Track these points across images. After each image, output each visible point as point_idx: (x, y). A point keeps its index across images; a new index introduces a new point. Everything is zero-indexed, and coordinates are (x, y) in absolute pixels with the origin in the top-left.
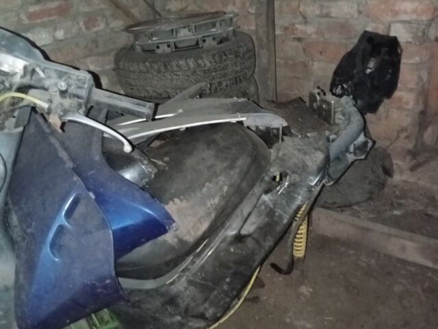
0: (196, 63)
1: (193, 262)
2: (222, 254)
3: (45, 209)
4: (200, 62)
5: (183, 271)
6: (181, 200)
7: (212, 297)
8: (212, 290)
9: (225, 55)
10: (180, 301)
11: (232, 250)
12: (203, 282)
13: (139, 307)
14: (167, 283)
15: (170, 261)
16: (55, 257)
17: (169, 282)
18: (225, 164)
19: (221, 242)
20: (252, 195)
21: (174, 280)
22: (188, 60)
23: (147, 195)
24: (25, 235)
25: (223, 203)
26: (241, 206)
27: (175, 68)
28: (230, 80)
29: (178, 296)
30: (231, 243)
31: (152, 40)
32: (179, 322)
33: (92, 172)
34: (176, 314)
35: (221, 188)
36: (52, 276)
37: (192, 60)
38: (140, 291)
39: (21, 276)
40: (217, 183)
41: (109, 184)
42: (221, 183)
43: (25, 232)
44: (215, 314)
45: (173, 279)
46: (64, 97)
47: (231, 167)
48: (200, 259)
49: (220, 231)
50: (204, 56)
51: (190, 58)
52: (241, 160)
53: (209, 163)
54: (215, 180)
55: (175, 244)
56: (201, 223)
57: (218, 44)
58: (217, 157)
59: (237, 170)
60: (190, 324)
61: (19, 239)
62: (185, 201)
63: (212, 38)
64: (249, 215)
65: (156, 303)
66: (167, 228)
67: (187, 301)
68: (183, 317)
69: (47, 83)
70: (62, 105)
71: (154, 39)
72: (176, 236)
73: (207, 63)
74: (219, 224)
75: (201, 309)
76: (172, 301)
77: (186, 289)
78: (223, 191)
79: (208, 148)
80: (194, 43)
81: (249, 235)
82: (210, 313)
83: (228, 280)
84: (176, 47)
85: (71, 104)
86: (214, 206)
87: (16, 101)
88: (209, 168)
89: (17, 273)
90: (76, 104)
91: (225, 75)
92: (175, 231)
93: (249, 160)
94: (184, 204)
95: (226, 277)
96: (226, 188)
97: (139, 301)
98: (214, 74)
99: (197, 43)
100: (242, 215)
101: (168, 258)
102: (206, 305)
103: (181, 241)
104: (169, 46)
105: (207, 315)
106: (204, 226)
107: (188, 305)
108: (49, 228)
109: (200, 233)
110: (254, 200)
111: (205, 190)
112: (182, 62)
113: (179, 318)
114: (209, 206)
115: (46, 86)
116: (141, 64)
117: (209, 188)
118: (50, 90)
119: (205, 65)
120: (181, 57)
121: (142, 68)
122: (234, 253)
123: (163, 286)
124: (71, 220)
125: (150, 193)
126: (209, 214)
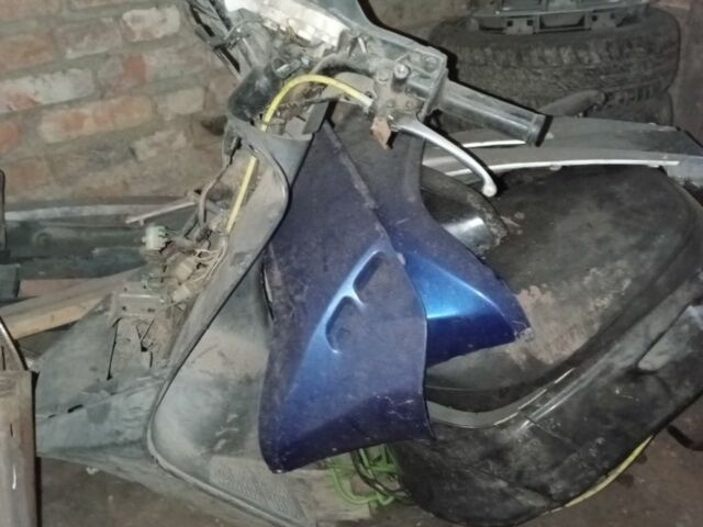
0: (574, 57)
1: (544, 399)
2: (599, 395)
3: (326, 269)
4: (582, 54)
5: (525, 409)
6: (543, 291)
7: (566, 462)
8: (570, 451)
9: (630, 46)
10: (511, 457)
11: (617, 392)
12: (556, 435)
13: (442, 452)
14: (496, 424)
15: (507, 389)
16: (333, 347)
17: (499, 422)
18: (633, 240)
19: (601, 374)
20: (672, 302)
21: (508, 422)
22: (562, 50)
23: (489, 273)
24: (291, 304)
25: (617, 308)
26: (648, 319)
27: (536, 62)
28: (630, 91)
29: (511, 449)
30: (619, 380)
31: (501, 11)
32: (501, 490)
33: (403, 221)
34: (499, 477)
35: (619, 281)
36: (323, 374)
37: (569, 50)
38: (449, 426)
39: (277, 366)
40: (612, 271)
41: (428, 244)
42: (620, 272)
43: (292, 298)
44: (566, 492)
45: (507, 419)
46: (399, 91)
47: (642, 247)
48: (559, 395)
49: (602, 355)
50: (591, 44)
51: (565, 46)
52: (663, 236)
53: (600, 234)
54: (609, 266)
55: (521, 363)
56: (572, 335)
57: (619, 26)
58: (616, 225)
59: (654, 255)
60: (519, 498)
61: (281, 308)
62: (549, 293)
63: (608, 14)
64: (661, 336)
65: (470, 453)
66: (516, 333)
67: (524, 459)
68: (511, 485)
69: (373, 65)
70: (394, 103)
71: (505, 9)
72: (525, 351)
73: (594, 57)
74: (603, 343)
75: (545, 478)
76: (499, 454)
77: (526, 440)
78: (621, 286)
79: (600, 206)
80: (576, 21)
81: (653, 373)
82: (557, 488)
83: (600, 441)
84: (542, 26)
85: (408, 102)
86: (600, 311)
87: (314, 90)
88: (600, 242)
89: (271, 361)
90: (415, 103)
91: (621, 82)
92: (527, 341)
93: (677, 240)
94: (548, 299)
95: (597, 436)
96: (627, 283)
97: (444, 442)
98: (603, 77)
99: (581, 22)
100: (647, 335)
101: (506, 383)
102: (554, 474)
103: (532, 361)
104: (530, 23)
105: (553, 491)
106: (578, 343)
107: (524, 466)
108: (329, 299)
109: (567, 353)
110: (673, 312)
111: (587, 280)
112: (548, 53)
113: (502, 484)
114: (592, 309)
115: (371, 70)
116: (476, 51)
117: (596, 277)
118: (377, 78)
119: (590, 61)
120: (549, 44)
121: (477, 58)
122: (619, 397)
123: (488, 427)
124: (363, 293)
125: (494, 271)
126: (589, 323)
